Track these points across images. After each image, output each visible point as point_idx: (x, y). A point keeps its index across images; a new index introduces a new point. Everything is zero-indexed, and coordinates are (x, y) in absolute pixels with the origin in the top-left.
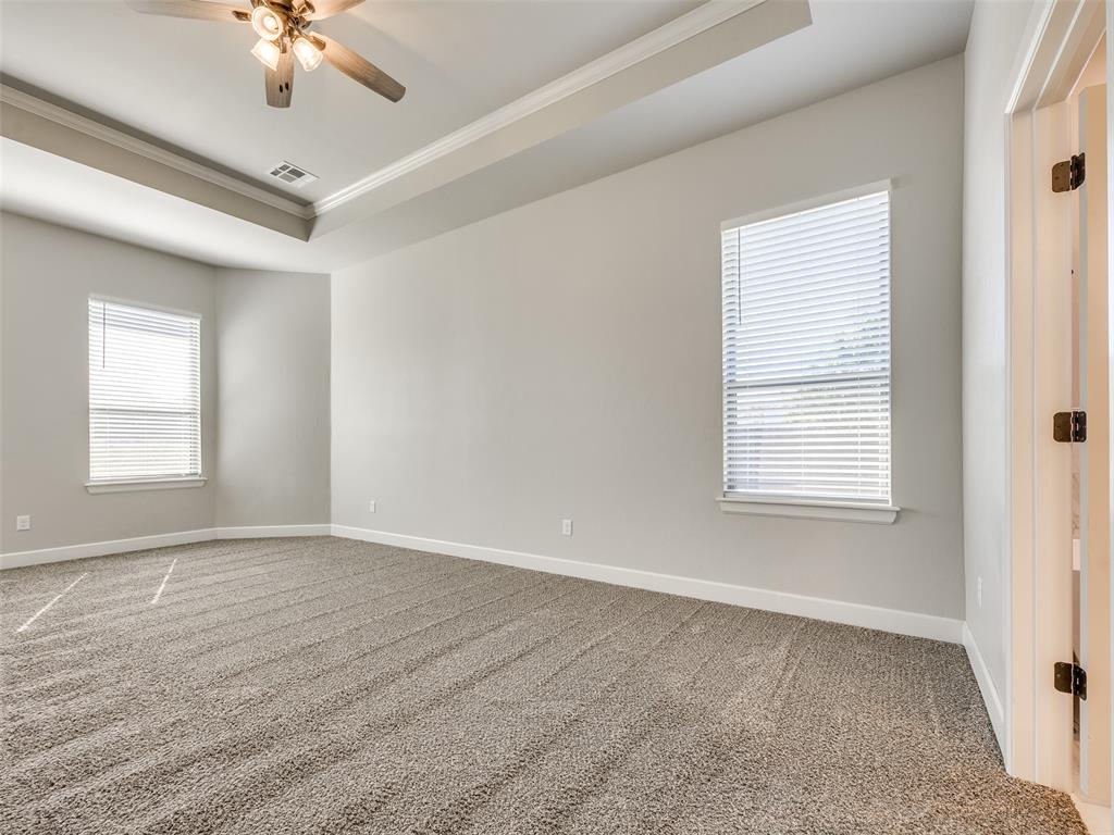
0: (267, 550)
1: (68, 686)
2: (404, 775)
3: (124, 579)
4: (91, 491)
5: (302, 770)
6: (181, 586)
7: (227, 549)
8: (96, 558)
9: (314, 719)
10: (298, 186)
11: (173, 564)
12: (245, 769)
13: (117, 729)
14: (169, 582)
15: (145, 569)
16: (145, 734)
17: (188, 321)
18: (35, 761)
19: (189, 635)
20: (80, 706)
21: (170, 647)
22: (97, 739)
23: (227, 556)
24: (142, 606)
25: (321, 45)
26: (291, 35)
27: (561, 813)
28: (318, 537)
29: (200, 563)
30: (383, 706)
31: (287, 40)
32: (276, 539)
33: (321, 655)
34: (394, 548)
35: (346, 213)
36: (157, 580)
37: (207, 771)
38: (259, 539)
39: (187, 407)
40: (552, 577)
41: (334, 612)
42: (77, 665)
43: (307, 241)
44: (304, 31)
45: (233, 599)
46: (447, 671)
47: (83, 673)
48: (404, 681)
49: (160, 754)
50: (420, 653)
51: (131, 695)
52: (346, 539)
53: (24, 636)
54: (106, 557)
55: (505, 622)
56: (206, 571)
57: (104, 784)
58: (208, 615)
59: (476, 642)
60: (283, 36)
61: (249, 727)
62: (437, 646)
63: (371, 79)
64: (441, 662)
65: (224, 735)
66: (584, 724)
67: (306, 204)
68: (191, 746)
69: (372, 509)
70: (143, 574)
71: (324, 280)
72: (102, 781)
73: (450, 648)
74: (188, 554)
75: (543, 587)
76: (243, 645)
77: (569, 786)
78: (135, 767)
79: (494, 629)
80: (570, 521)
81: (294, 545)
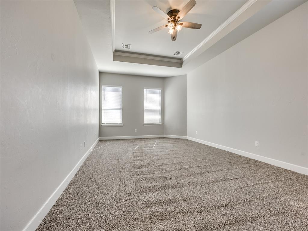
0: (173, 141)
1: (141, 160)
2: (196, 195)
3: (149, 143)
4: (145, 125)
5: (175, 186)
6: (157, 146)
7: (166, 140)
8: (145, 138)
9: (178, 177)
10: (179, 56)
11: (156, 141)
12: (166, 182)
13: (147, 169)
14: (156, 145)
15: (152, 141)
16: (151, 171)
17: (159, 90)
18: (137, 170)
19: (158, 155)
20: (142, 163)
21: (155, 157)
22: (144, 169)
23: (165, 141)
24: (151, 148)
25: (181, 24)
26: (175, 25)
27: (237, 221)
28: (184, 139)
29: (161, 142)
30: (194, 180)
31: (175, 27)
32: (175, 138)
33: (182, 165)
34: (202, 144)
35: (190, 59)
36: (153, 144)
37: (159, 180)
38: (172, 138)
39: (159, 109)
40: (251, 160)
41: (185, 157)
42: (142, 157)
43: (181, 68)
44: (178, 23)
45: (166, 150)
46: (211, 177)
47: (143, 158)
48: (199, 176)
49: (153, 175)
50: (205, 171)
51: (149, 164)
52: (190, 140)
53: (136, 150)
54: (146, 138)
55: (231, 169)
56: (162, 143)
57: (145, 177)
58: (161, 152)
59: (220, 172)
60: (174, 26)
61: (166, 175)
62: (209, 170)
63: (193, 26)
64: (210, 174)
65: (163, 175)
66: (252, 203)
67: (181, 59)
68: (157, 175)
69: (196, 133)
70: (151, 143)
71: (185, 76)
72: (145, 176)
73: (213, 172)
74: (159, 140)
75: (246, 162)
76: (167, 159)
77: (242, 216)
78: (149, 176)
79: (227, 170)
80: (258, 142)
81: (179, 140)
